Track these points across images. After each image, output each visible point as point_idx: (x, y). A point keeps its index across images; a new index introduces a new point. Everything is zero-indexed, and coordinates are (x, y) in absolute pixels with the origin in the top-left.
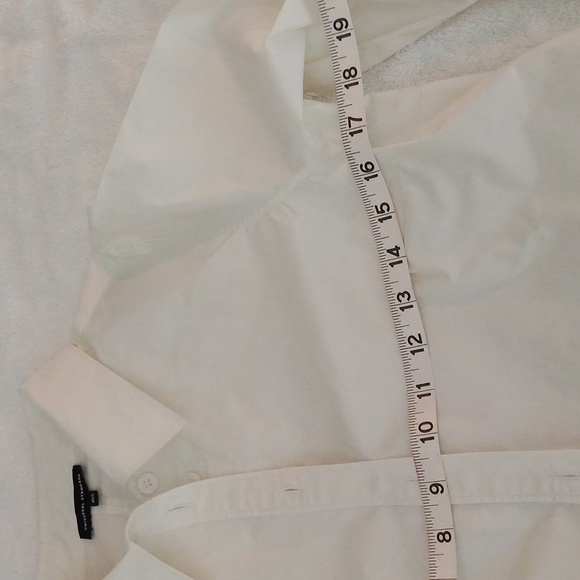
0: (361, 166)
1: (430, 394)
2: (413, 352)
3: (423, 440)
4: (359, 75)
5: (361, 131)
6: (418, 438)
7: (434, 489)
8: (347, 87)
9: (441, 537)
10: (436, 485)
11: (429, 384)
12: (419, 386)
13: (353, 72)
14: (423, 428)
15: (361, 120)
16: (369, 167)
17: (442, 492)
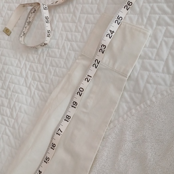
0: (53, 143)
4: (70, 120)
5: (60, 135)
8: (65, 120)
13: (69, 118)
15: (62, 132)
16: (54, 146)
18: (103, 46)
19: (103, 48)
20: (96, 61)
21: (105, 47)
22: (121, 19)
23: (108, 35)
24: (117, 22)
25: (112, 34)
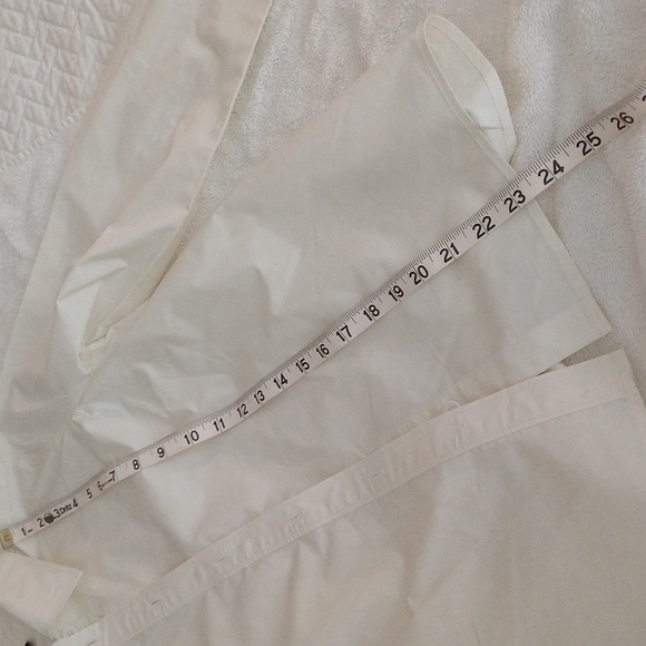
0: (323, 345)
4: (376, 318)
5: (344, 340)
8: (365, 313)
13: (376, 313)
15: (350, 336)
16: (326, 351)
18: (518, 194)
19: (517, 198)
20: (487, 220)
21: (521, 199)
22: (596, 141)
23: (543, 174)
24: (582, 145)
25: (556, 172)
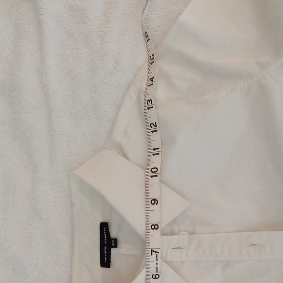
1: (159, 154)
2: (152, 132)
3: (152, 177)
6: (150, 175)
7: (153, 202)
9: (153, 227)
10: (155, 200)
11: (159, 148)
12: (154, 149)
14: (153, 170)
17: (157, 204)
